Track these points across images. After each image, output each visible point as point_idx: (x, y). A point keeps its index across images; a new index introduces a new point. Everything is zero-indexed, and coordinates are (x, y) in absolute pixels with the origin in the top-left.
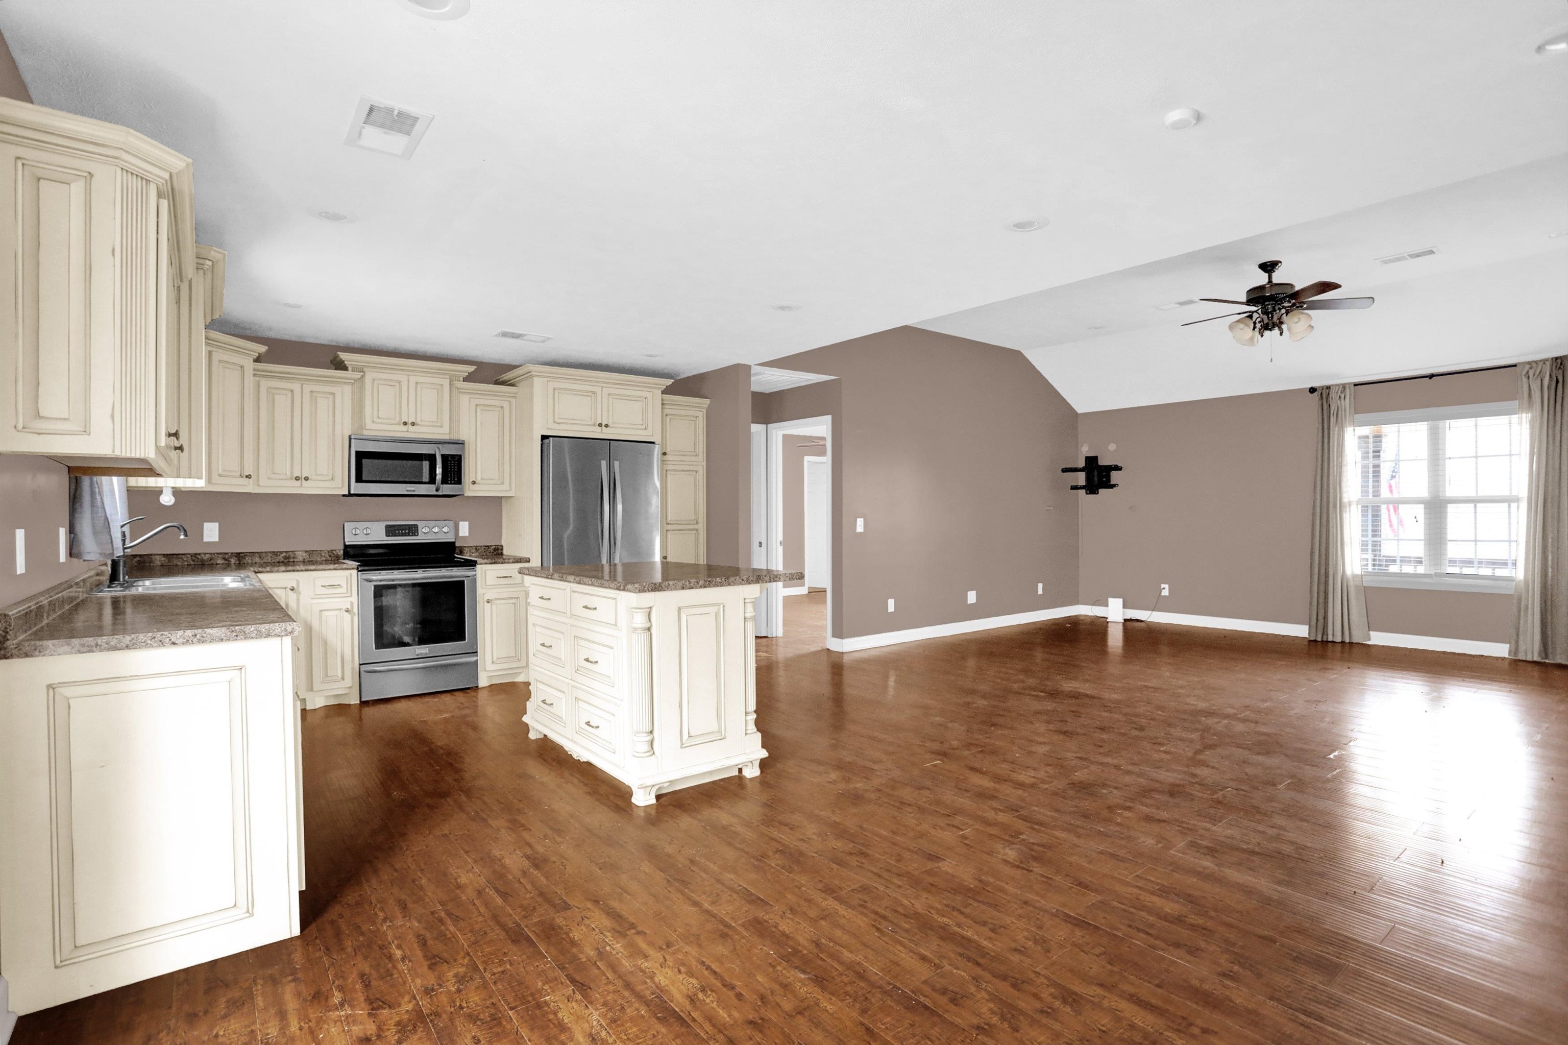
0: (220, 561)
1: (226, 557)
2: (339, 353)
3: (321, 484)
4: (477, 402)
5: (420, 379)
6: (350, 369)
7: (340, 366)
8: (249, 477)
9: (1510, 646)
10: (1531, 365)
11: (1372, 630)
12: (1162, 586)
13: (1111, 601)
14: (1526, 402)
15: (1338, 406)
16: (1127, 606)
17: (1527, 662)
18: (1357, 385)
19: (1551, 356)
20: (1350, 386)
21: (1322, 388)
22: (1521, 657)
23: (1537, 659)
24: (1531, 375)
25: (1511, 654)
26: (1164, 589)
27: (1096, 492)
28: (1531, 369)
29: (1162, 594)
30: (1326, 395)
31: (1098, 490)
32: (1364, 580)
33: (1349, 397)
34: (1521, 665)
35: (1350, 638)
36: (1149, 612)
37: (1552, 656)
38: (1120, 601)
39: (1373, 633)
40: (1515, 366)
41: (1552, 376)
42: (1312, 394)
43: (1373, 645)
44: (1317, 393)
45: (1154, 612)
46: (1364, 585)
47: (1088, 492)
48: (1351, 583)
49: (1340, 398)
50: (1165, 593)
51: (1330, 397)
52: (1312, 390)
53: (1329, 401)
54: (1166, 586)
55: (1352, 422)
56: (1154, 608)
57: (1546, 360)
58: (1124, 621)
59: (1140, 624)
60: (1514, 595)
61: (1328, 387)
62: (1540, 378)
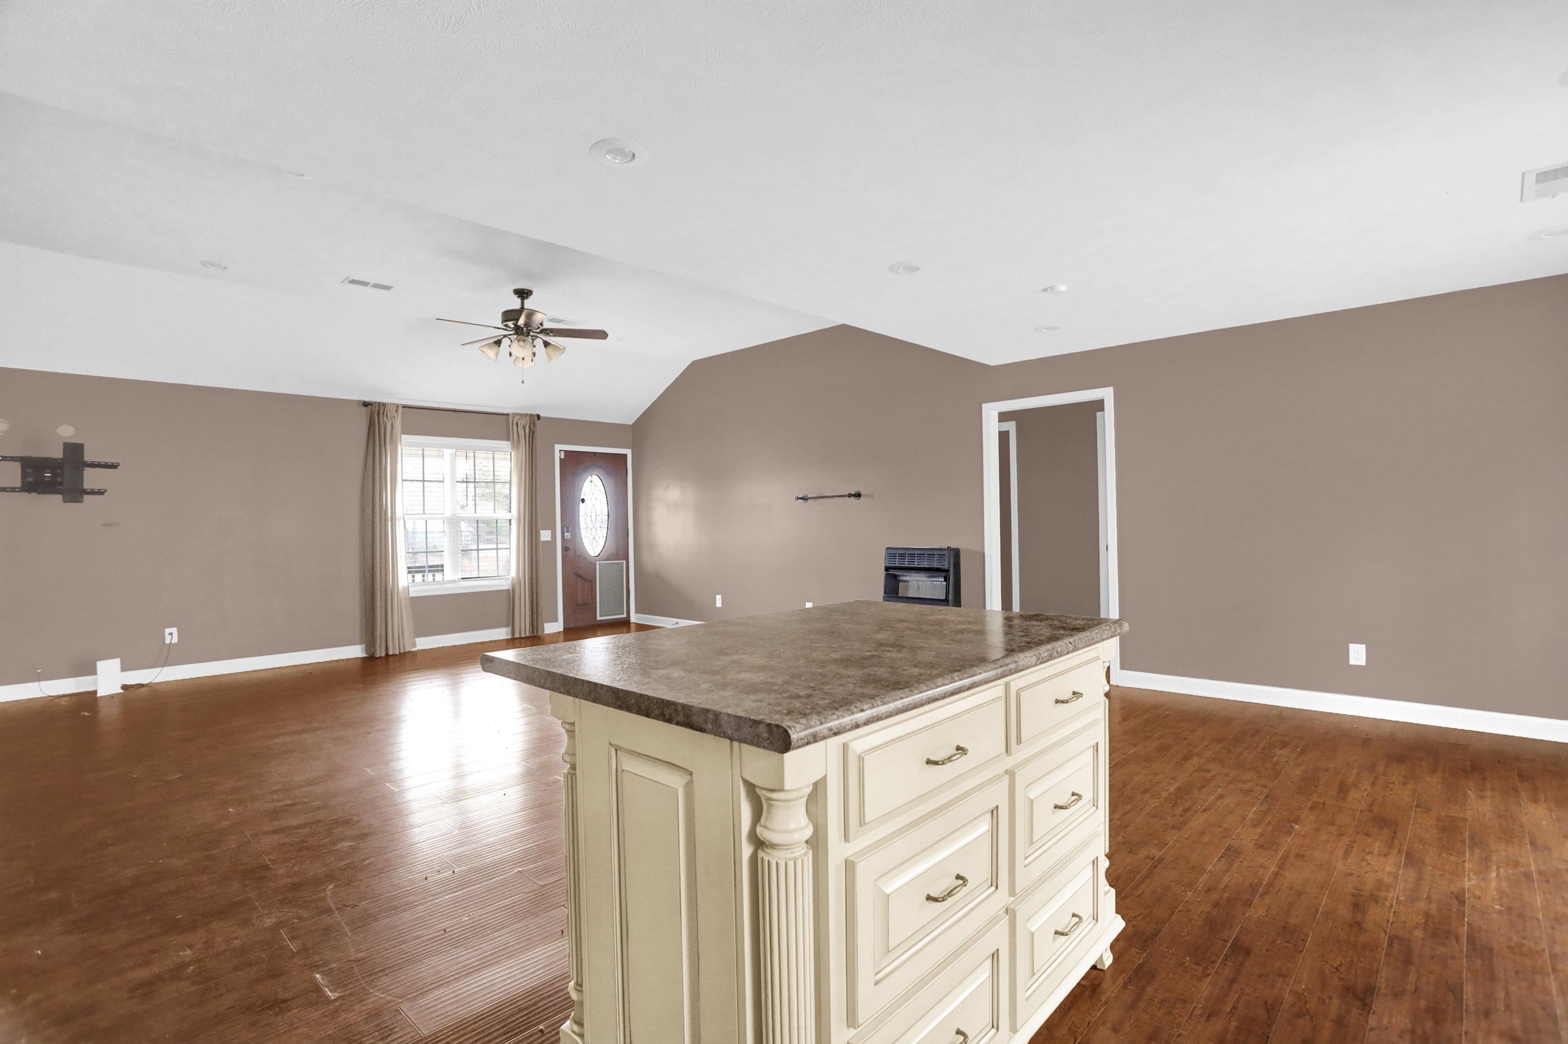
9: (509, 629)
10: (519, 417)
11: (417, 637)
12: (167, 631)
13: (101, 665)
14: (515, 444)
15: (392, 424)
16: (124, 668)
17: (521, 638)
18: (404, 407)
19: (529, 412)
20: (400, 406)
21: (378, 404)
22: (517, 636)
23: (528, 635)
24: (519, 424)
25: (510, 635)
26: (171, 634)
27: (80, 500)
28: (519, 419)
29: (168, 641)
30: (381, 411)
31: (83, 498)
32: (410, 590)
33: (399, 417)
34: (517, 641)
35: (404, 648)
36: (158, 670)
37: (535, 631)
38: (116, 663)
39: (417, 640)
40: (508, 415)
41: (530, 427)
42: (364, 408)
43: (417, 651)
44: (370, 407)
45: (165, 668)
46: (411, 595)
47: (67, 500)
48: (402, 595)
49: (394, 417)
50: (172, 639)
51: (385, 414)
52: (366, 404)
53: (383, 418)
54: (174, 630)
55: (401, 441)
56: (166, 662)
57: (526, 415)
58: (122, 691)
59: (142, 689)
60: (509, 590)
61: (384, 405)
62: (524, 428)
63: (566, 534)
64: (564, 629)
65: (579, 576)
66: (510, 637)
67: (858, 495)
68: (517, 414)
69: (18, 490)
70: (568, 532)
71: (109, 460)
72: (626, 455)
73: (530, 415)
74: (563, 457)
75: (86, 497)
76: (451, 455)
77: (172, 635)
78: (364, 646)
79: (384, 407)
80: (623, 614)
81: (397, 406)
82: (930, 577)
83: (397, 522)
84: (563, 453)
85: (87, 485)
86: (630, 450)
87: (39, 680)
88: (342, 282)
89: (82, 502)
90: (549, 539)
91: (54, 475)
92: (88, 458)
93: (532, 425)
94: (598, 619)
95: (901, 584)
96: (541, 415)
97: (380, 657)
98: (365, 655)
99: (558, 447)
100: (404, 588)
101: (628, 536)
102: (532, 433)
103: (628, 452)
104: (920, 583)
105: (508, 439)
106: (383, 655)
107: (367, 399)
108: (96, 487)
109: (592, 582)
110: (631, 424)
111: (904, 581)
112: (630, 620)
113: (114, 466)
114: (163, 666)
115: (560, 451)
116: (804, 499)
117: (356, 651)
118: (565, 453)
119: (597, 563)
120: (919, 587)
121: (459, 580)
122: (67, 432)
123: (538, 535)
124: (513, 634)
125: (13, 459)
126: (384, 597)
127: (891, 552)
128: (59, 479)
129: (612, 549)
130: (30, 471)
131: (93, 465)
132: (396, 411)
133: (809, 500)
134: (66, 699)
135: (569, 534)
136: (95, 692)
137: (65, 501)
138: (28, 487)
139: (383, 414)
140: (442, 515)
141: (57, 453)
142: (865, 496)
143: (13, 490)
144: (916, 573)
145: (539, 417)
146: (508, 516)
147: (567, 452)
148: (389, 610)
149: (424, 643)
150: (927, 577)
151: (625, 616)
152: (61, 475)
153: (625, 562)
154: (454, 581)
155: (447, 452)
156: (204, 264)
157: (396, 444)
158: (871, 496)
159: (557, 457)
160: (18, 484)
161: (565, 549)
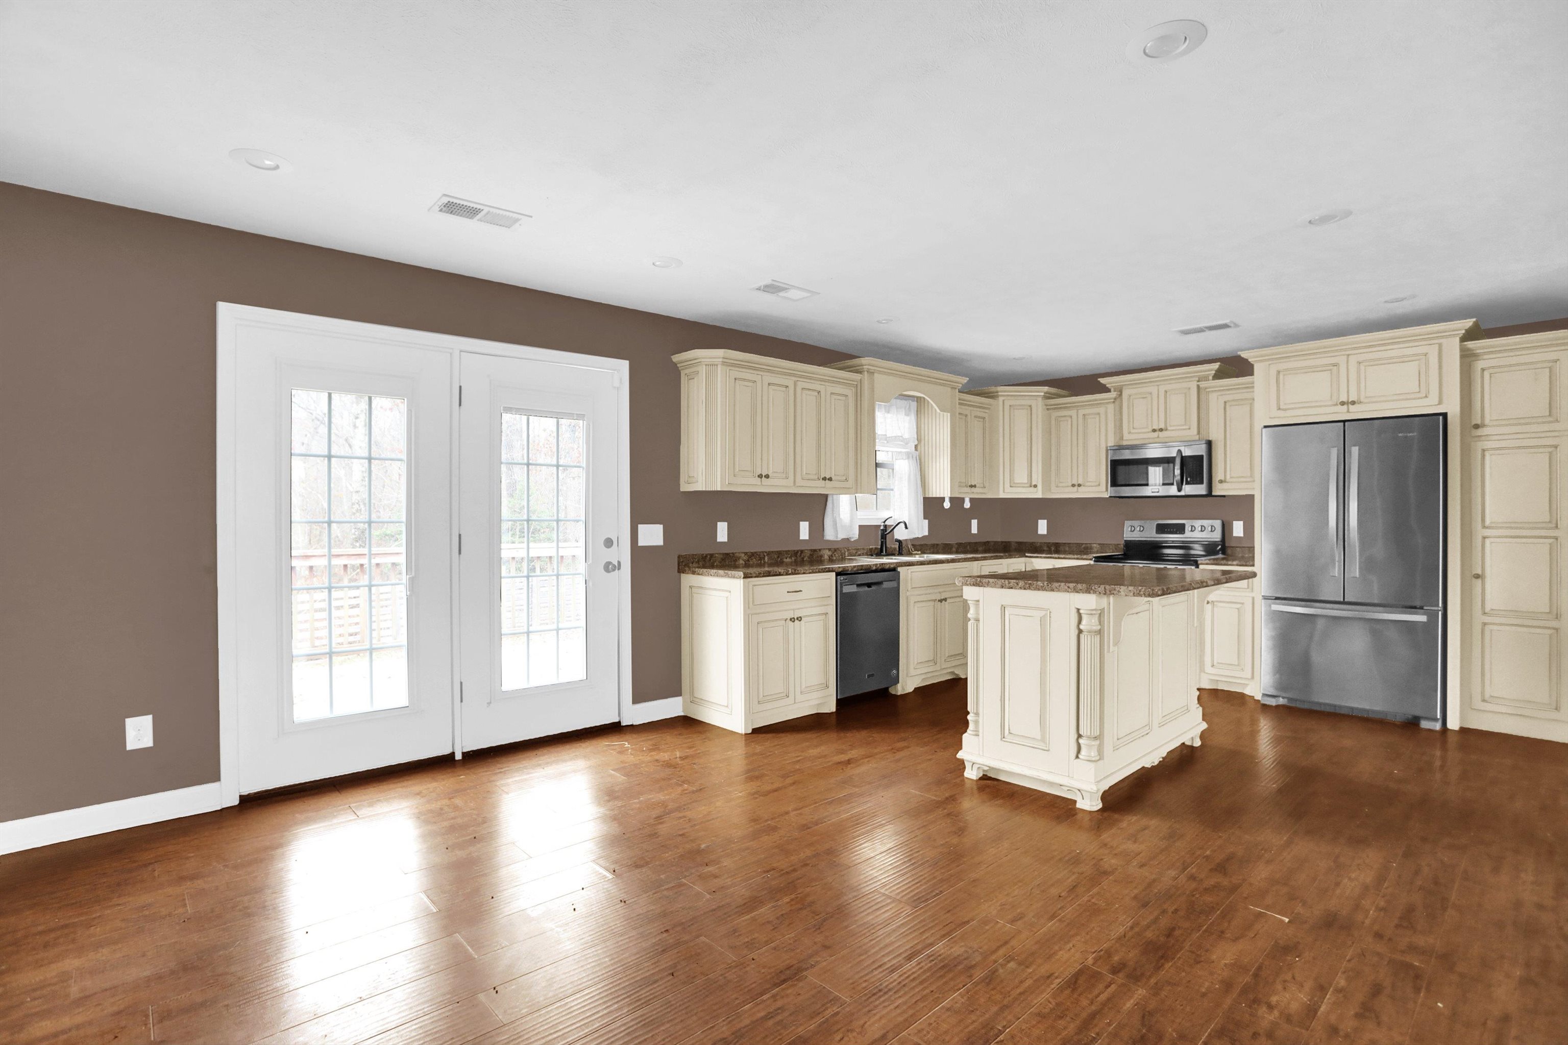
0: (1045, 548)
1: (1049, 545)
2: (1099, 379)
3: (1091, 489)
4: (1227, 398)
5: (1168, 387)
6: (1112, 390)
7: (1105, 389)
8: (1035, 486)
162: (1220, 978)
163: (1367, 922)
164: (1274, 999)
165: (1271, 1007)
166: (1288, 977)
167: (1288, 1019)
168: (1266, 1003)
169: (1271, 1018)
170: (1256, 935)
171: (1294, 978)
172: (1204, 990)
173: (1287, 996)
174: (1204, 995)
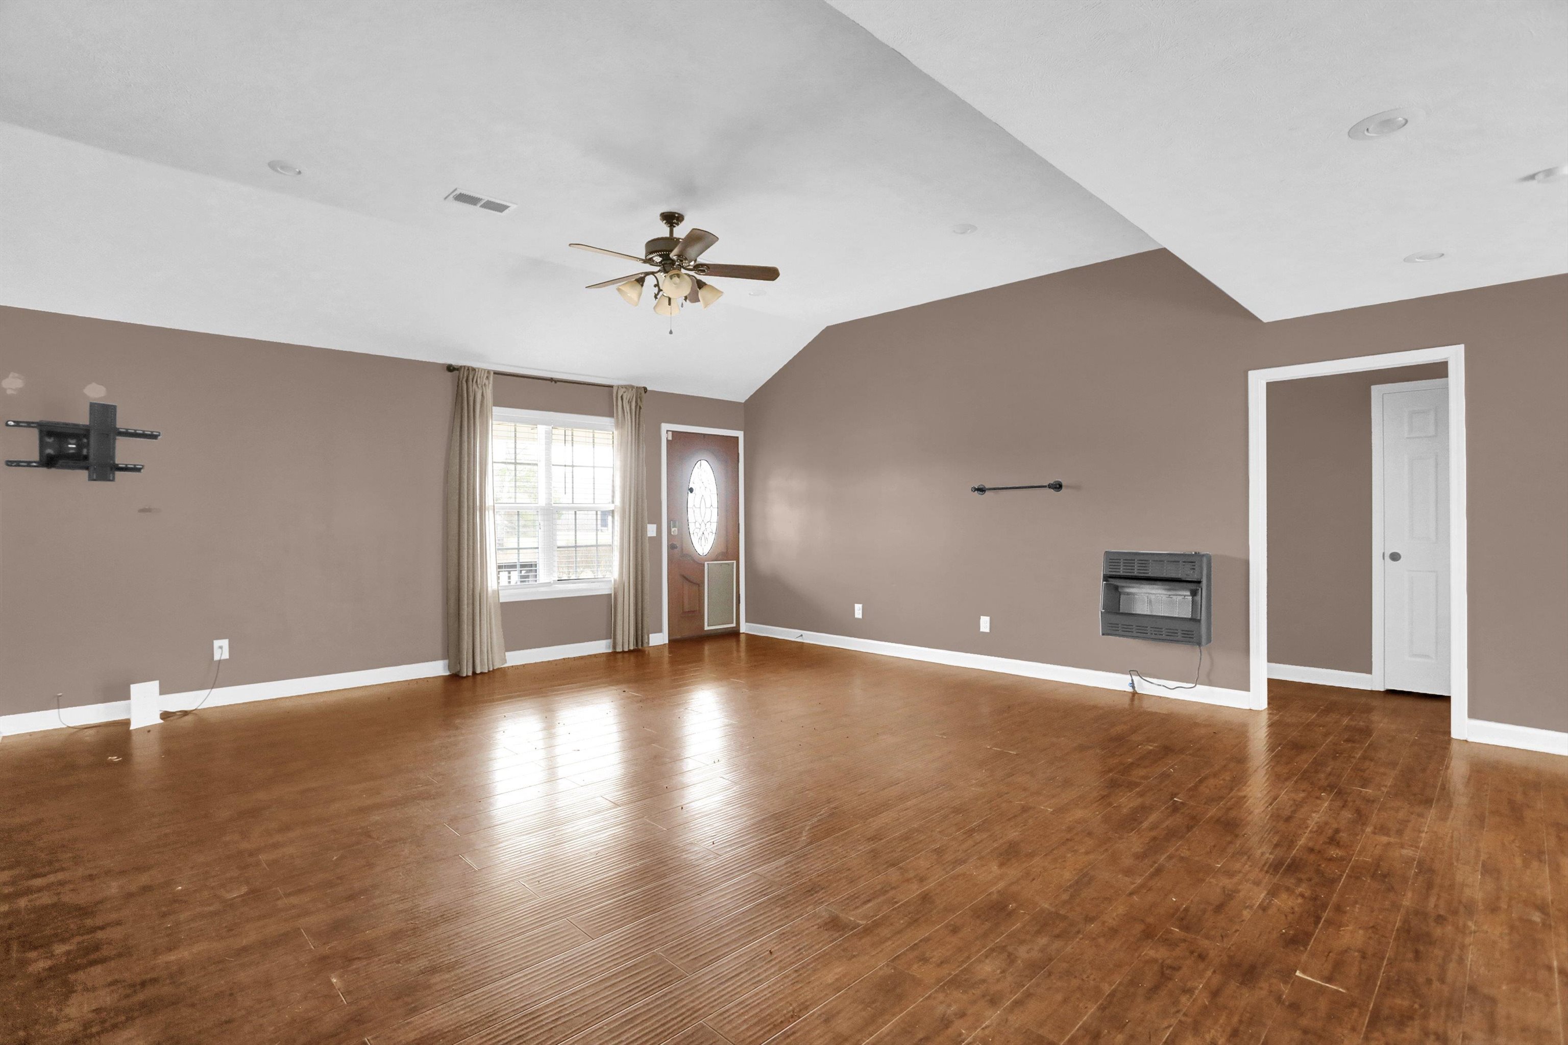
9: (610, 641)
10: (624, 390)
11: (507, 650)
12: (217, 643)
13: (135, 688)
14: (620, 421)
15: (482, 392)
16: (163, 692)
17: (623, 652)
18: (496, 373)
19: (636, 384)
20: (492, 373)
21: (467, 368)
22: (619, 649)
23: (632, 648)
24: (624, 399)
25: (609, 648)
26: (221, 647)
27: (111, 479)
28: (624, 392)
29: (217, 657)
30: (471, 377)
31: (114, 474)
32: (500, 595)
33: (491, 385)
34: (619, 656)
35: (493, 665)
36: (205, 692)
37: (640, 643)
38: (153, 686)
39: (508, 654)
40: (612, 387)
41: (636, 402)
42: (449, 373)
43: (508, 668)
44: (456, 372)
45: (213, 690)
46: (501, 601)
47: (95, 477)
48: (491, 600)
49: (485, 384)
50: (221, 654)
51: (475, 380)
52: (450, 368)
53: (472, 386)
54: (225, 643)
55: (492, 415)
56: (214, 684)
57: (632, 387)
58: (162, 721)
59: (186, 718)
60: (611, 594)
61: (474, 369)
62: (630, 402)
63: (673, 529)
64: (669, 641)
65: (687, 579)
66: (610, 651)
67: (1058, 487)
68: (622, 387)
69: (34, 464)
70: (674, 526)
71: (148, 429)
72: (738, 438)
73: (637, 387)
74: (670, 438)
75: (118, 474)
76: (546, 433)
77: (221, 649)
78: (446, 661)
79: (473, 372)
80: (733, 623)
81: (489, 372)
82: (1169, 590)
83: (487, 512)
84: (670, 433)
85: (120, 460)
86: (742, 432)
87: (59, 708)
88: (446, 198)
89: (113, 480)
90: (654, 535)
91: (80, 447)
92: (121, 424)
93: (639, 400)
94: (705, 629)
95: (1122, 597)
96: (649, 389)
97: (467, 676)
98: (447, 673)
99: (665, 427)
100: (494, 591)
101: (739, 532)
102: (639, 408)
103: (740, 434)
104: (1153, 597)
105: (611, 415)
106: (470, 674)
107: (455, 362)
108: (131, 463)
109: (700, 585)
110: (743, 401)
111: (1128, 594)
112: (739, 630)
113: (153, 436)
114: (212, 688)
115: (667, 431)
116: (981, 490)
117: (437, 669)
118: (672, 434)
119: (706, 563)
120: (1150, 602)
121: (555, 582)
122: (96, 392)
123: (644, 530)
124: (614, 646)
125: (29, 424)
126: (471, 601)
127: (1112, 558)
128: (85, 452)
129: (722, 549)
130: (50, 440)
131: (127, 434)
132: (487, 377)
133: (987, 493)
134: (92, 732)
135: (676, 529)
136: (127, 723)
137: (91, 479)
138: (49, 462)
139: (473, 381)
140: (537, 505)
141: (82, 418)
142: (1068, 487)
143: (29, 464)
144: (1149, 584)
145: (645, 389)
146: (611, 507)
147: (674, 433)
148: (478, 618)
149: (516, 658)
150: (1166, 589)
151: (734, 625)
152: (88, 444)
153: (735, 562)
154: (549, 584)
155: (542, 429)
156: (273, 165)
157: (487, 417)
158: (1076, 488)
159: (665, 437)
160: (35, 456)
161: (671, 547)
162: (1348, 915)
163: (1209, 973)
164: (1300, 900)
165: (1302, 895)
166: (1290, 917)
167: (1288, 889)
168: (1306, 898)
169: (1300, 889)
170: (1328, 955)
171: (1286, 916)
172: (1357, 906)
173: (1290, 903)
174: (1356, 902)
